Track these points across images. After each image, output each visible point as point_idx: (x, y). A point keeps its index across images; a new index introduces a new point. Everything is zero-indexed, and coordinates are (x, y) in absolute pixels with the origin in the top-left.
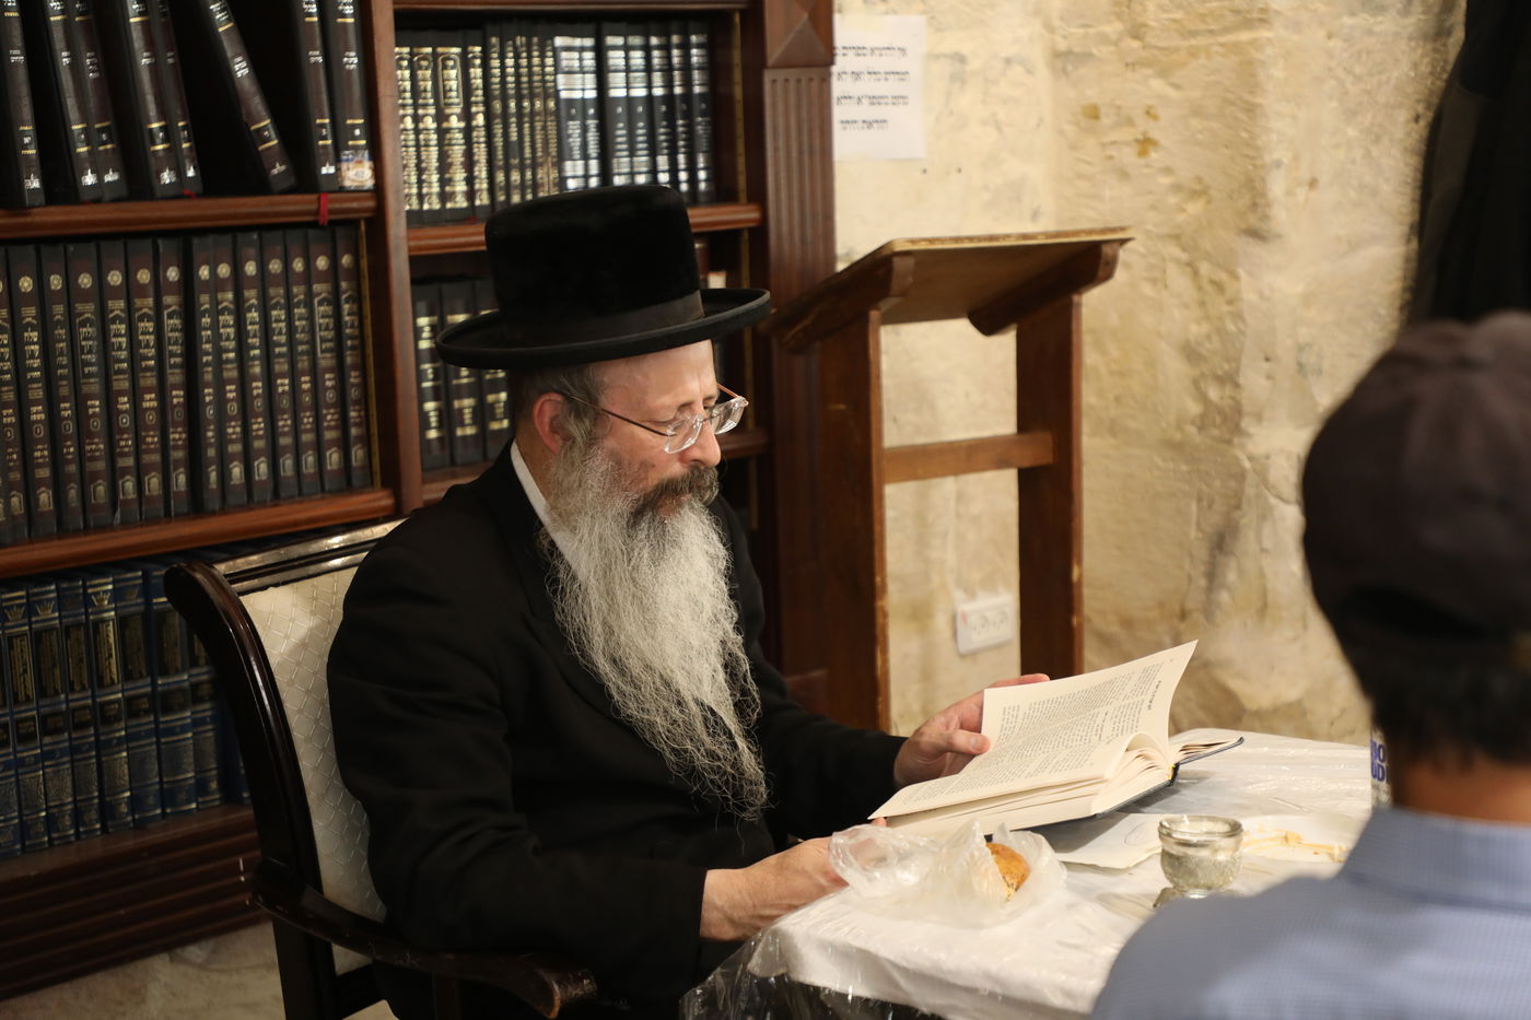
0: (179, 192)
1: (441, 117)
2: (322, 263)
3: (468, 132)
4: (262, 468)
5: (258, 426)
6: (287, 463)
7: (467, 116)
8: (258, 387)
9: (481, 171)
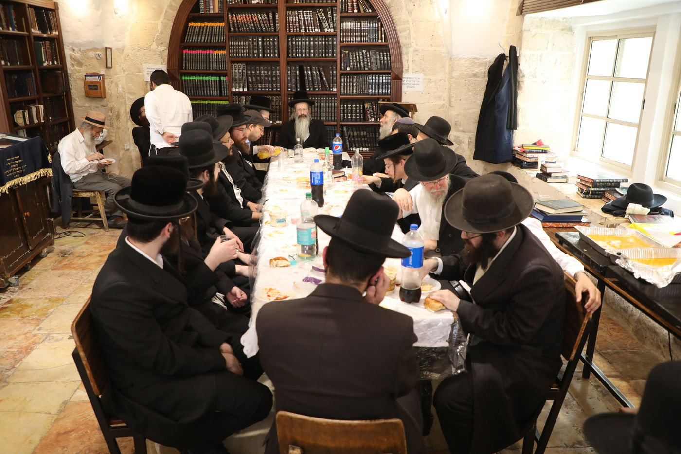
0: (318, 91)
1: (353, 84)
2: (333, 98)
3: (356, 86)
4: (324, 118)
5: (324, 114)
6: (327, 118)
7: (356, 84)
8: (325, 110)
9: (358, 90)
